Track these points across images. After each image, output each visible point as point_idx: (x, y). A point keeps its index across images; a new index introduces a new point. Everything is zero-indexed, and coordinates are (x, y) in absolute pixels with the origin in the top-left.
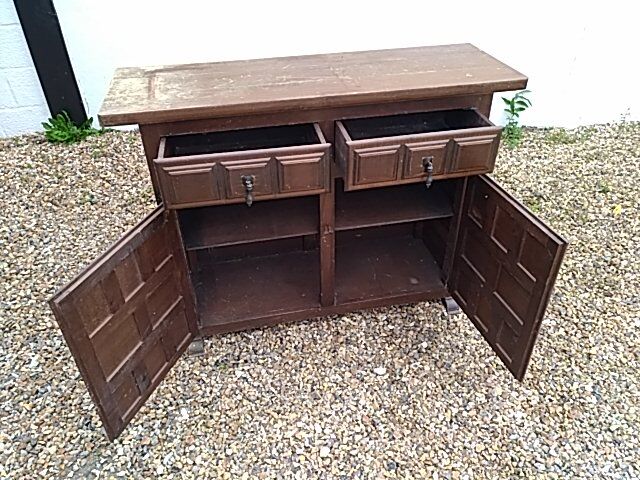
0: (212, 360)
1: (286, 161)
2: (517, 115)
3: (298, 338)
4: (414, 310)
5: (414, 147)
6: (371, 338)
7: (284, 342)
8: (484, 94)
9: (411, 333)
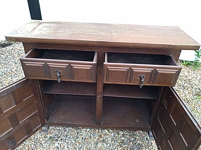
0: (49, 136)
1: (75, 67)
2: (200, 58)
3: (84, 135)
4: (135, 133)
5: (136, 70)
6: (113, 142)
7: (79, 135)
8: (177, 50)
9: (131, 143)
